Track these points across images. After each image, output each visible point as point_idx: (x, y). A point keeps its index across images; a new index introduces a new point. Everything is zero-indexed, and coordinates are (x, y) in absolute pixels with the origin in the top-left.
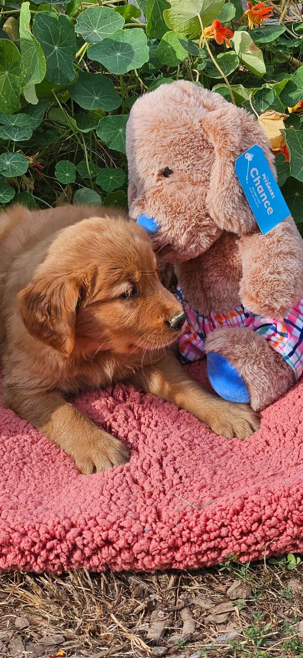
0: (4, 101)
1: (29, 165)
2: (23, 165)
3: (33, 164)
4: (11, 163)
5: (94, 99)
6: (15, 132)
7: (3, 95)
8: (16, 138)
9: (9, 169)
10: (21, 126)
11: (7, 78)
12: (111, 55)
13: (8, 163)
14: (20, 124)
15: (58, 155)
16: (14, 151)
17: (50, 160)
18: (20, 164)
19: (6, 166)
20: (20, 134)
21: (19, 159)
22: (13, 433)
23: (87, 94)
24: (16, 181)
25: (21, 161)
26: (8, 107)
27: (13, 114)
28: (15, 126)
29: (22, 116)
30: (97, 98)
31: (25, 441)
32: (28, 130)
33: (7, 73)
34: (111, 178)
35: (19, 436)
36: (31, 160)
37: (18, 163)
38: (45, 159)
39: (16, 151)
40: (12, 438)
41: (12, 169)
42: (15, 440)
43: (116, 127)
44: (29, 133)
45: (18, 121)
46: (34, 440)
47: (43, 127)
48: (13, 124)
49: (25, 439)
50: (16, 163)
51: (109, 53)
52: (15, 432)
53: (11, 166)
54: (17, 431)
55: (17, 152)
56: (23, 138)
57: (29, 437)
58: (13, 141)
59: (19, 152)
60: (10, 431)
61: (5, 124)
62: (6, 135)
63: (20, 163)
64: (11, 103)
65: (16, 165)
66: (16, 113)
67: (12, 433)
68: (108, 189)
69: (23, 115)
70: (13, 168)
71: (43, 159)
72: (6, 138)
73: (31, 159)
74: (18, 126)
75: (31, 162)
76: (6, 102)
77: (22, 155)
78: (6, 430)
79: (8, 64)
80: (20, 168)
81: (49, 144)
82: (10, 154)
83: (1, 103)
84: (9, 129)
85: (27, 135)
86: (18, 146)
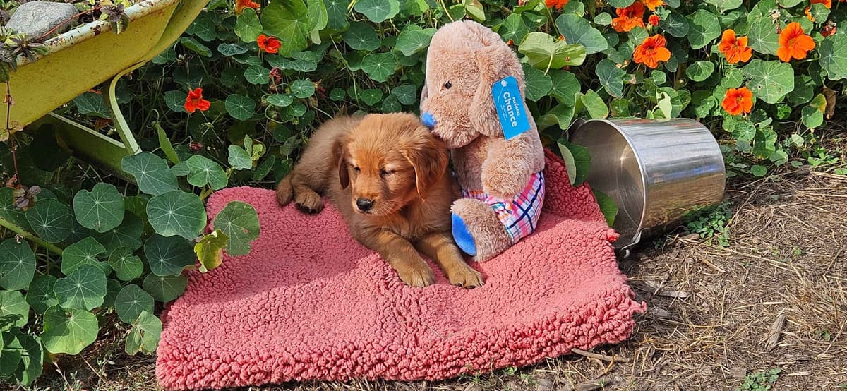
0: (295, 42)
1: (315, 89)
2: (311, 90)
4: (302, 88)
5: (361, 41)
6: (304, 65)
7: (294, 37)
8: (305, 69)
9: (300, 92)
10: (308, 61)
11: (297, 25)
12: (372, 9)
13: (299, 88)
14: (307, 59)
16: (303, 79)
18: (308, 89)
19: (298, 90)
20: (307, 67)
21: (308, 85)
23: (357, 38)
24: (304, 100)
26: (298, 46)
28: (304, 61)
30: (363, 41)
32: (314, 63)
33: (296, 21)
34: (373, 96)
37: (307, 87)
39: (305, 78)
40: (307, 285)
41: (303, 92)
42: (309, 286)
43: (376, 62)
45: (306, 57)
48: (302, 59)
50: (305, 87)
51: (370, 7)
52: (309, 280)
53: (302, 90)
54: (311, 279)
56: (310, 70)
58: (302, 72)
59: (308, 80)
60: (306, 279)
61: (296, 59)
62: (297, 68)
63: (309, 87)
64: (300, 43)
65: (305, 89)
66: (303, 51)
67: (307, 281)
69: (309, 52)
71: (326, 84)
72: (298, 70)
73: (317, 84)
75: (316, 87)
77: (309, 82)
78: (302, 279)
80: (308, 91)
81: (328, 74)
82: (301, 81)
83: (293, 43)
84: (300, 62)
85: (314, 67)
86: (307, 75)
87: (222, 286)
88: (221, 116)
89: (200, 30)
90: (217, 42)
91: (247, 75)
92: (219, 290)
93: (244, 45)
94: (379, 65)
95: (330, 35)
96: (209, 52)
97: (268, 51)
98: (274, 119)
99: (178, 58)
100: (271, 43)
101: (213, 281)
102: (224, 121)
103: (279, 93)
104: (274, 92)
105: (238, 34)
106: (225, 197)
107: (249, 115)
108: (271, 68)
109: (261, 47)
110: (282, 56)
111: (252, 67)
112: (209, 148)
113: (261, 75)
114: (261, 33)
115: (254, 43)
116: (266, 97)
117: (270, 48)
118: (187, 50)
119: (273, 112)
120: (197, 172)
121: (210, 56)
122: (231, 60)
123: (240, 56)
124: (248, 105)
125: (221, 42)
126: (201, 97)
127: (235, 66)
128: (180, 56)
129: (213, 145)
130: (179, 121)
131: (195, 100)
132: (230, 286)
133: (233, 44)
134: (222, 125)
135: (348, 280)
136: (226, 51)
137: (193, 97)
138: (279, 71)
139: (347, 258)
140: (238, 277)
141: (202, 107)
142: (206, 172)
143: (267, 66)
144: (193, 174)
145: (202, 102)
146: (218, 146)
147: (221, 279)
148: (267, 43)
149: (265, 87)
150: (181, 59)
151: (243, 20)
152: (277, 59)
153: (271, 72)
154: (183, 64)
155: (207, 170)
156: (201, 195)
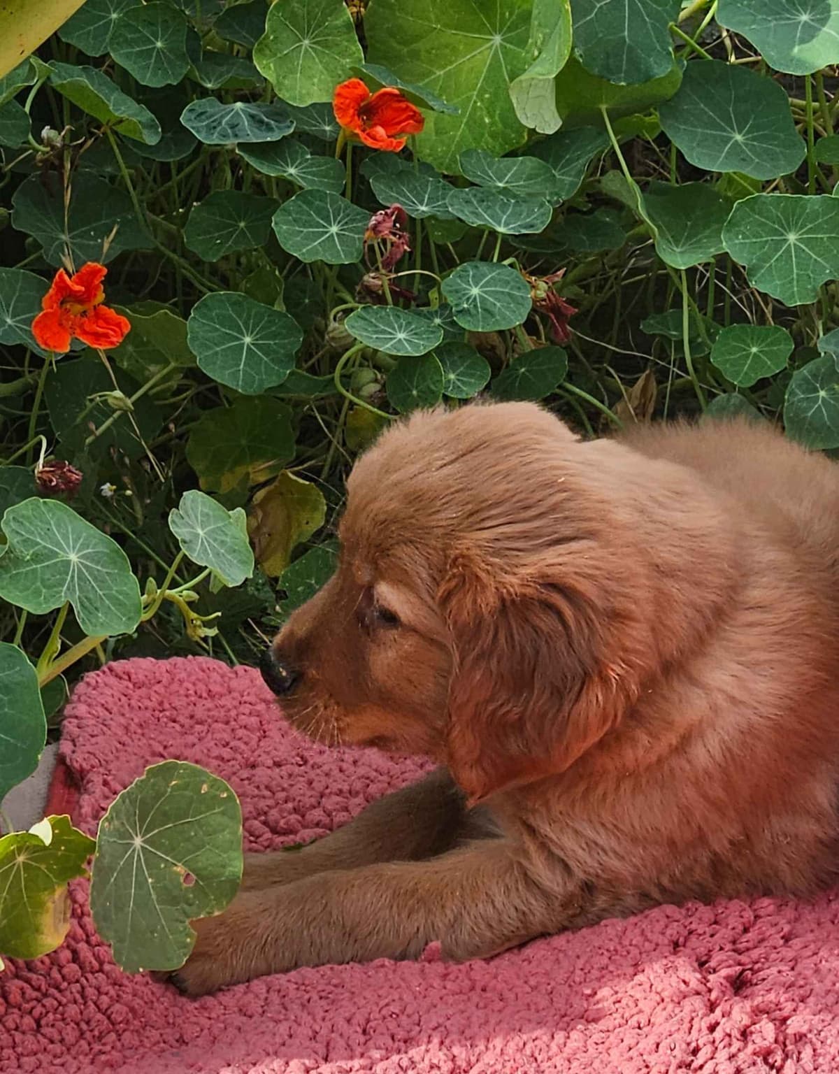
0: (482, 119)
1: (534, 301)
2: (519, 302)
3: (544, 300)
4: (485, 292)
5: (731, 138)
6: (504, 206)
7: (482, 101)
8: (506, 224)
9: (475, 306)
10: (522, 193)
11: (496, 54)
12: (781, 19)
13: (475, 291)
14: (520, 188)
15: (625, 278)
16: (495, 260)
17: (600, 288)
18: (508, 299)
19: (468, 299)
20: (516, 215)
21: (508, 283)
22: (402, 1044)
23: (713, 125)
24: (497, 340)
25: (511, 289)
26: (494, 136)
27: (506, 156)
28: (505, 191)
29: (528, 163)
30: (739, 137)
31: (432, 1067)
32: (542, 205)
33: (497, 39)
34: (754, 350)
35: (415, 1053)
36: (542, 288)
37: (503, 292)
38: (586, 288)
39: (501, 258)
40: (395, 1058)
41: (485, 310)
42: (405, 1063)
43: (782, 227)
44: (543, 214)
45: (516, 177)
46: (459, 1067)
47: (588, 195)
48: (501, 185)
49: (435, 1061)
50: (497, 292)
51: (779, 14)
52: (405, 1042)
53: (483, 300)
54: (412, 1039)
55: (506, 262)
56: (525, 228)
57: (443, 1058)
58: (493, 233)
59: (511, 265)
60: (393, 1038)
61: (477, 181)
62: (477, 215)
63: (509, 294)
64: (500, 125)
65: (496, 299)
66: (512, 154)
67: (397, 1044)
68: (740, 379)
69: (530, 162)
70: (488, 307)
71: (582, 287)
72: (477, 223)
73: (542, 285)
74: (514, 190)
75: (542, 294)
76: (487, 120)
77: (515, 272)
78: (382, 1034)
79: (503, 14)
80: (508, 308)
81: (596, 251)
82: (484, 267)
83: (474, 123)
84: (488, 197)
85: (537, 220)
86: (510, 246)
87: (70, 1034)
88: (176, 370)
89: (130, 43)
90: (187, 90)
91: (283, 227)
92: (57, 1048)
93: (281, 111)
94: (792, 237)
95: (604, 107)
96: (151, 126)
97: (369, 143)
98: (371, 399)
99: (40, 140)
100: (388, 114)
101: (38, 1010)
102: (180, 391)
103: (396, 303)
104: (380, 300)
105: (266, 68)
106: (138, 686)
107: (272, 375)
108: (375, 206)
109: (346, 127)
110: (427, 168)
111: (307, 196)
112: (107, 489)
113: (334, 229)
114: (357, 72)
115: (323, 110)
116: (347, 312)
117: (380, 131)
118: (76, 112)
119: (367, 374)
120: (36, 558)
121: (151, 139)
122: (235, 164)
123: (264, 151)
124: (274, 336)
125: (204, 93)
126: (101, 297)
127: (246, 189)
128: (46, 132)
129: (126, 480)
130: (17, 375)
131: (78, 308)
132: (100, 1038)
133: (239, 105)
134: (175, 407)
135: (558, 1061)
136: (211, 129)
137: (66, 295)
138: (405, 222)
139: (561, 976)
140: (132, 1010)
141: (97, 337)
142: (69, 562)
143: (365, 200)
144: (18, 562)
145: (98, 316)
146: (146, 485)
147: (72, 1010)
148: (369, 111)
149: (348, 276)
150: (49, 143)
151: (293, 17)
152: (401, 176)
153: (373, 221)
154: (54, 164)
155: (73, 557)
156: (43, 661)
